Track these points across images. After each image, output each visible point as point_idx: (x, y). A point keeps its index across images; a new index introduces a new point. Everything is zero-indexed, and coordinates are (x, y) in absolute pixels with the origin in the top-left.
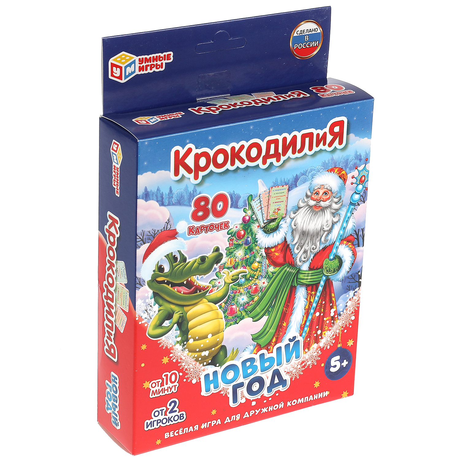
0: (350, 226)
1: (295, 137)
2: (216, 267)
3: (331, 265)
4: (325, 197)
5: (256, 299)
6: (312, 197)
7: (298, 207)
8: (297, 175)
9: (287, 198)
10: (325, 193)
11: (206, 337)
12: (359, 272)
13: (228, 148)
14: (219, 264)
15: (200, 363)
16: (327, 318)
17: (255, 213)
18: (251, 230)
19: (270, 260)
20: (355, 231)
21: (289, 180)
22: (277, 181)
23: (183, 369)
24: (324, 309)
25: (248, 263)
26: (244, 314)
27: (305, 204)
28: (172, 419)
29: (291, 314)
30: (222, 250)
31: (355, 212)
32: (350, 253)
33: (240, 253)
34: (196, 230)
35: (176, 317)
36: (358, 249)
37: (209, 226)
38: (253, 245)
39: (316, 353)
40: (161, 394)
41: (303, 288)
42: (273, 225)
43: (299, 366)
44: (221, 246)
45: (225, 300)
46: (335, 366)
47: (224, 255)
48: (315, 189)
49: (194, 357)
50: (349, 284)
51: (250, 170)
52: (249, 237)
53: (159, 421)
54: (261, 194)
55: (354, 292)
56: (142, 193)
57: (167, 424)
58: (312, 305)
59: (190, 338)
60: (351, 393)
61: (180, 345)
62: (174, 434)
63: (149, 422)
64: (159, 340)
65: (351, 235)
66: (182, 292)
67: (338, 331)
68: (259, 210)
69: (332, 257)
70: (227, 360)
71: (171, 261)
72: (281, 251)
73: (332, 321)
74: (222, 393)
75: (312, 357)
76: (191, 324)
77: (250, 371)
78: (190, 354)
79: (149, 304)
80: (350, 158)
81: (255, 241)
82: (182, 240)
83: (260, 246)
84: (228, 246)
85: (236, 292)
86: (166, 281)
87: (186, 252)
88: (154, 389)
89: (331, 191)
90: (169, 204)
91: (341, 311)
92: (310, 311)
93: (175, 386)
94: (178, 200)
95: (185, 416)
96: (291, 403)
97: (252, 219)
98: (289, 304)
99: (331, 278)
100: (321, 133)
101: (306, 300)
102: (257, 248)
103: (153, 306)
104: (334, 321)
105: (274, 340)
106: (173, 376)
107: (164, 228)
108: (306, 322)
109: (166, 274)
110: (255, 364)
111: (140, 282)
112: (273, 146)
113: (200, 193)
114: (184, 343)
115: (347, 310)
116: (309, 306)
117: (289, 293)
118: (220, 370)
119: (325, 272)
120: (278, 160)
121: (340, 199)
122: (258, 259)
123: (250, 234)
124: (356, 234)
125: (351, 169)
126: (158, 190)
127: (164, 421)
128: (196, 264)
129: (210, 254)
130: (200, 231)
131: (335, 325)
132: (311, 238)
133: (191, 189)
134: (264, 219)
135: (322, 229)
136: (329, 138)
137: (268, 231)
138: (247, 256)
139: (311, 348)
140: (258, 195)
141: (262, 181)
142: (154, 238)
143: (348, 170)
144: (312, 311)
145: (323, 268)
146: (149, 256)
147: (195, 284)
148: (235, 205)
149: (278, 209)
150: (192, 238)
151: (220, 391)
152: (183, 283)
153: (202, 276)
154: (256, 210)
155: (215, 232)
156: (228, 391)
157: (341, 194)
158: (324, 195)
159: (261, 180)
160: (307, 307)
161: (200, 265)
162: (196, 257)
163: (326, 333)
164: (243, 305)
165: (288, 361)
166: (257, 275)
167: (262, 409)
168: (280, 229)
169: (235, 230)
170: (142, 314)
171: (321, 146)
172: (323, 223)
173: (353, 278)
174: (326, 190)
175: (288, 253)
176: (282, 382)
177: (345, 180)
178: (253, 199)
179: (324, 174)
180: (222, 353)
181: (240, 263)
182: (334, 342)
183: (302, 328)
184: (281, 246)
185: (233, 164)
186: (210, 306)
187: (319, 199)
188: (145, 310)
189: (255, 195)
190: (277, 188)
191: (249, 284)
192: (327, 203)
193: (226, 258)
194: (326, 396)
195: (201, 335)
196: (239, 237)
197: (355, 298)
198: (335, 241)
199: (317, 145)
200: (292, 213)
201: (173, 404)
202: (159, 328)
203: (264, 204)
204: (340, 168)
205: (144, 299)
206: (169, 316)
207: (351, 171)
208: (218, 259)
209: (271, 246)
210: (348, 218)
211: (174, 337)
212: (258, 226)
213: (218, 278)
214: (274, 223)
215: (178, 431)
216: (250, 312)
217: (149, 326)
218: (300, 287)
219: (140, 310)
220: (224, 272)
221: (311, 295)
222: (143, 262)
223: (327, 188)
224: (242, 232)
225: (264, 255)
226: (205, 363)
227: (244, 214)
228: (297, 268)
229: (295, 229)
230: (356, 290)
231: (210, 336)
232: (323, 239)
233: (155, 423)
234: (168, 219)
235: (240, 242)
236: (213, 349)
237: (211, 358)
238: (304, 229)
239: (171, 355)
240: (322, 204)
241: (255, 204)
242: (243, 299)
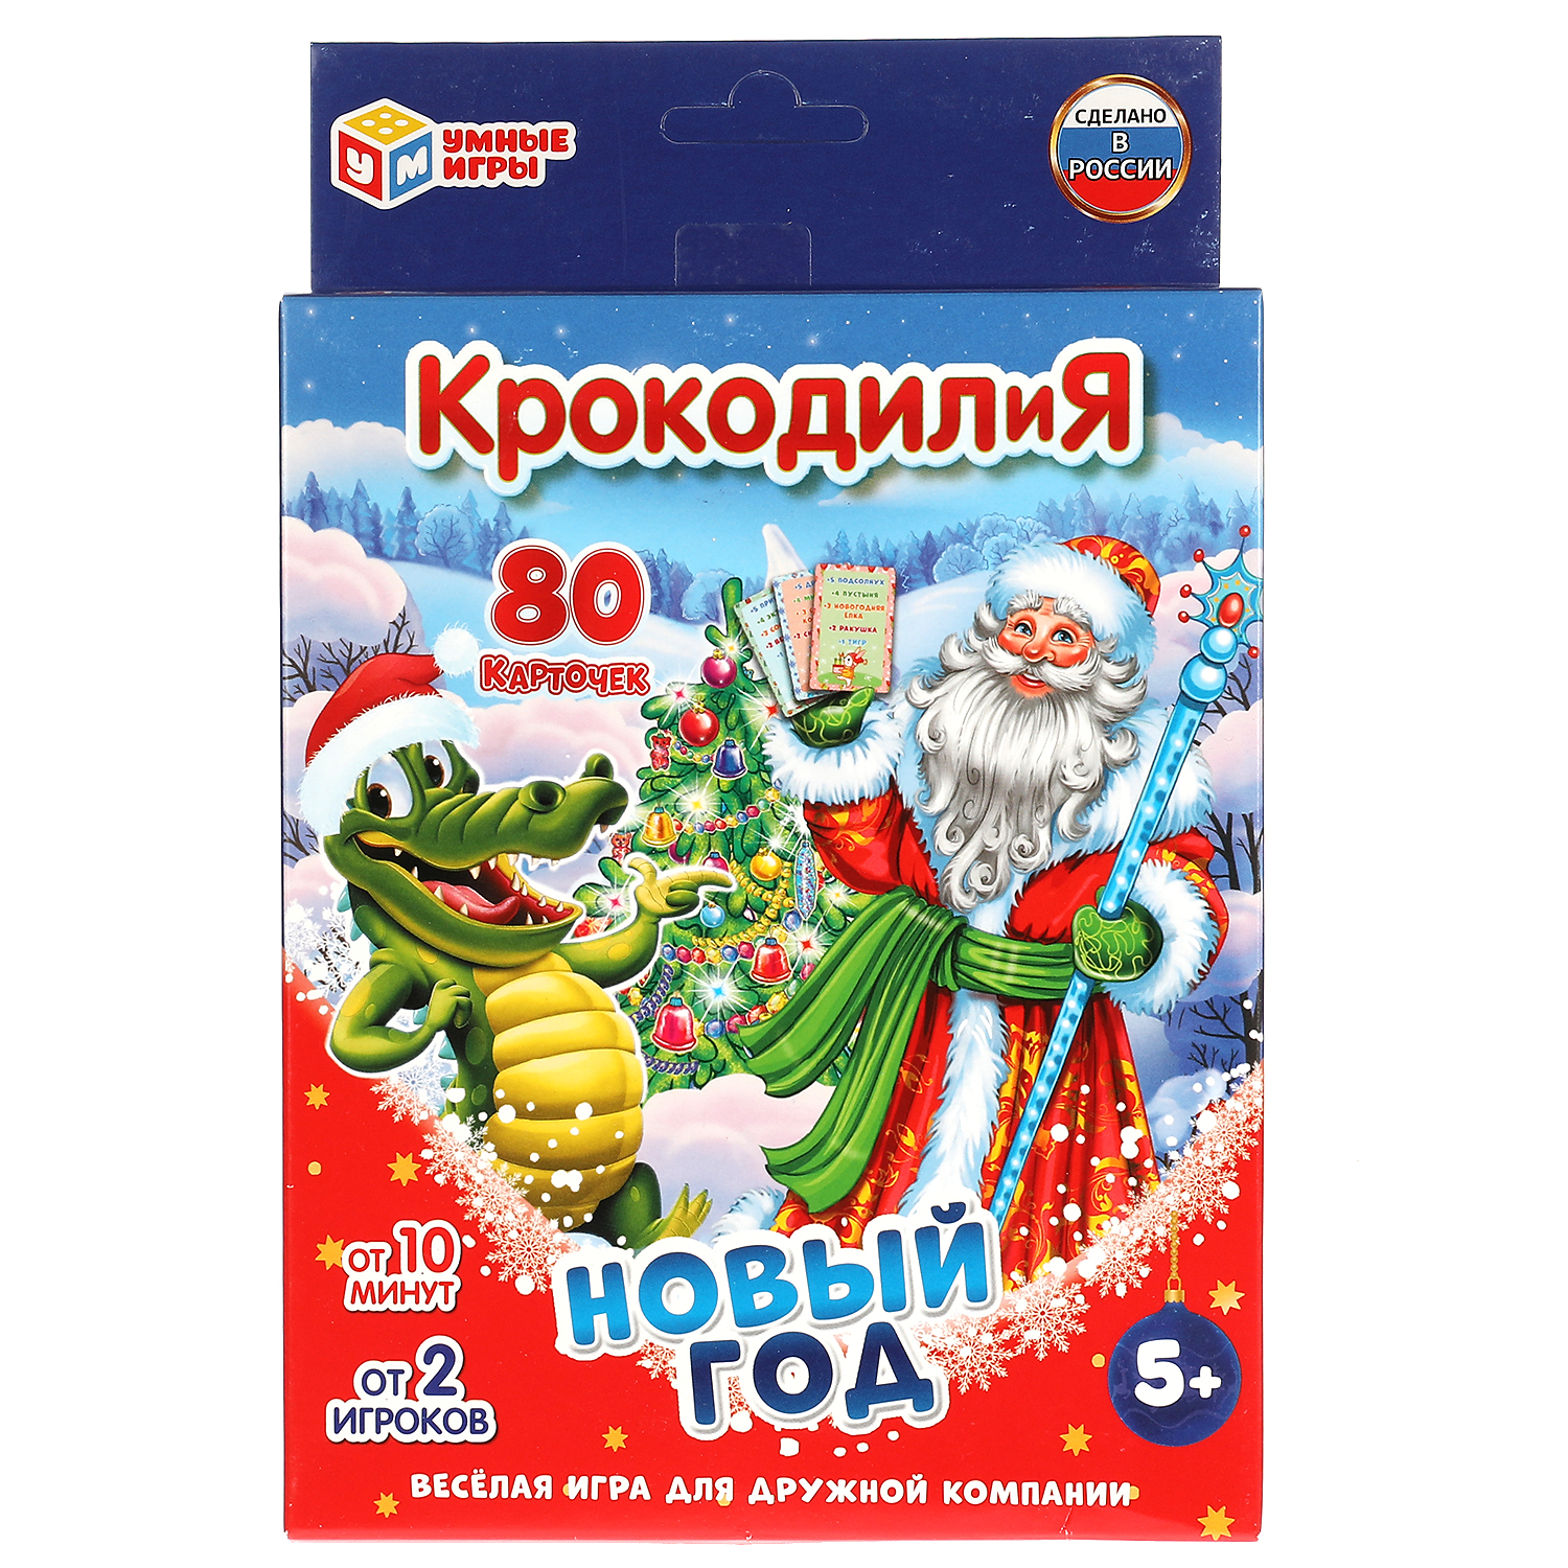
0: (1188, 794)
1: (913, 387)
2: (602, 837)
3: (1109, 937)
4: (1059, 648)
5: (776, 1002)
6: (1004, 640)
7: (943, 666)
8: (929, 535)
9: (892, 619)
10: (1063, 633)
11: (566, 1112)
12: (1244, 996)
13: (635, 383)
14: (612, 829)
15: (548, 1216)
16: (1106, 1162)
17: (757, 654)
18: (741, 719)
19: (830, 857)
20: (1213, 817)
21: (896, 551)
22: (842, 541)
23: (476, 1220)
24: (1092, 1121)
25: (736, 848)
26: (726, 1052)
27: (974, 660)
28: (438, 1420)
29: (937, 1104)
30: (621, 774)
31: (1207, 740)
32: (1197, 909)
33: (699, 802)
34: (515, 677)
35: (441, 1003)
36: (1230, 897)
37: (566, 668)
38: (753, 781)
39: (1062, 1302)
40: (389, 1304)
41: (985, 1008)
42: (835, 716)
43: (987, 1339)
44: (618, 758)
45: (640, 976)
46: (1159, 1383)
47: (633, 798)
48: (1016, 606)
49: (520, 1184)
50: (1201, 1039)
51: (728, 483)
52: (735, 746)
53: (384, 1416)
54: (777, 584)
55: (1226, 1077)
56: (298, 496)
57: (418, 1436)
58: (1030, 1088)
59: (503, 1102)
60: (1247, 1525)
61: (463, 1120)
62: (449, 1487)
63: (345, 1408)
64: (378, 1082)
65: (1194, 831)
66: (464, 910)
67: (1161, 1231)
68: (774, 643)
69: (1110, 906)
70: (663, 1229)
71: (416, 777)
72: (878, 832)
73: (1133, 1182)
74: (646, 1363)
75: (1043, 1312)
76: (503, 1043)
77: (762, 1300)
78: (505, 1166)
79: (334, 931)
80: (1168, 513)
81: (763, 767)
82: (460, 704)
83: (784, 791)
84: (648, 762)
85: (688, 958)
86: (398, 853)
87: (477, 755)
88: (362, 1279)
89: (1088, 628)
90: (403, 556)
91: (1172, 1149)
92: (1022, 1110)
93: (447, 1285)
94: (438, 546)
95: (490, 1419)
96: (960, 1492)
97: (746, 676)
98: (923, 1058)
99: (1117, 993)
100: (1029, 388)
101: (1003, 1062)
102: (770, 795)
103: (348, 938)
104: (1139, 1183)
105: (865, 1195)
106: (438, 1243)
107: (386, 643)
108: (1006, 1152)
109: (397, 822)
110: (783, 1276)
111: (297, 839)
112: (819, 405)
113: (524, 535)
114: (476, 1118)
115: (1198, 1147)
116: (1017, 1089)
117: (922, 1013)
118: (634, 1264)
119: (1084, 960)
120: (846, 462)
121: (1133, 671)
122: (776, 842)
123: (738, 733)
124: (1219, 831)
125: (1174, 559)
126: (359, 492)
127: (407, 1421)
128: (516, 811)
129: (573, 782)
130: (529, 682)
131: (1148, 1200)
132: (1010, 803)
133: (488, 513)
134: (796, 685)
135: (1056, 776)
136: (1066, 414)
137: (815, 735)
138: (730, 820)
139: (1038, 1272)
140: (767, 585)
141: (781, 534)
142: (348, 673)
143: (1159, 557)
144: (1033, 1114)
145: (1072, 942)
146: (332, 740)
147: (516, 887)
148: (670, 606)
149: (853, 655)
150: (496, 701)
151: (638, 1356)
152: (467, 872)
153: (543, 861)
154: (759, 643)
155: (589, 697)
156: (671, 1363)
157: (1134, 649)
158: (1056, 637)
159: (775, 527)
160: (1008, 1092)
161: (535, 816)
162: (518, 779)
163: (1106, 1225)
164: (722, 1015)
165: (934, 1300)
166: (777, 907)
167: (830, 1484)
168: (869, 740)
169: (672, 704)
170: (307, 964)
171: (1031, 436)
172: (1061, 756)
173: (1218, 1017)
174: (1065, 621)
175: (908, 843)
176: (913, 1387)
177: (1149, 599)
178: (744, 597)
179: (1052, 555)
180: (636, 1194)
181: (701, 842)
182: (1145, 1272)
183: (991, 1175)
184: (875, 813)
185: (654, 443)
186: (578, 988)
187: (1035, 652)
188: (321, 950)
189: (754, 582)
190: (843, 572)
191: (743, 937)
192: (1073, 676)
193: (641, 807)
194: (1126, 1503)
195: (548, 1100)
196: (694, 736)
197: (1231, 1103)
198: (1121, 843)
199: (1015, 433)
200: (916, 686)
201: (439, 1359)
202: (376, 1034)
203: (794, 624)
204: (1125, 543)
205: (316, 904)
206: (415, 995)
207: (1176, 566)
208: (608, 805)
209: (831, 799)
210: (1178, 756)
211: (438, 1084)
212: (772, 710)
213: (609, 884)
214: (839, 710)
215: (464, 1478)
216: (752, 1054)
217: (335, 1015)
218: (973, 997)
219: (298, 945)
220: (634, 864)
221: (1025, 1044)
222: (308, 760)
223: (1068, 615)
224: (706, 721)
225: (804, 830)
226: (568, 1222)
227: (709, 650)
228: (952, 918)
229: (936, 754)
230: (1235, 1073)
231: (584, 1111)
232: (1064, 820)
233: (370, 1418)
234: (400, 610)
235: (698, 756)
236: (600, 1169)
237: (593, 1206)
238: (977, 761)
239: (426, 1154)
240: (1051, 673)
241: (754, 616)
242: (718, 992)
